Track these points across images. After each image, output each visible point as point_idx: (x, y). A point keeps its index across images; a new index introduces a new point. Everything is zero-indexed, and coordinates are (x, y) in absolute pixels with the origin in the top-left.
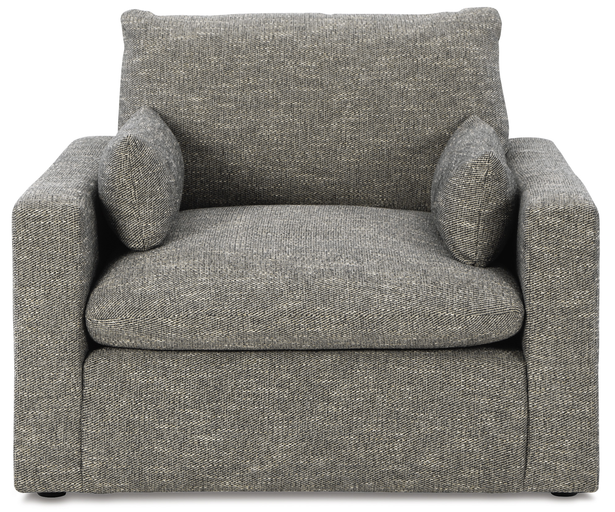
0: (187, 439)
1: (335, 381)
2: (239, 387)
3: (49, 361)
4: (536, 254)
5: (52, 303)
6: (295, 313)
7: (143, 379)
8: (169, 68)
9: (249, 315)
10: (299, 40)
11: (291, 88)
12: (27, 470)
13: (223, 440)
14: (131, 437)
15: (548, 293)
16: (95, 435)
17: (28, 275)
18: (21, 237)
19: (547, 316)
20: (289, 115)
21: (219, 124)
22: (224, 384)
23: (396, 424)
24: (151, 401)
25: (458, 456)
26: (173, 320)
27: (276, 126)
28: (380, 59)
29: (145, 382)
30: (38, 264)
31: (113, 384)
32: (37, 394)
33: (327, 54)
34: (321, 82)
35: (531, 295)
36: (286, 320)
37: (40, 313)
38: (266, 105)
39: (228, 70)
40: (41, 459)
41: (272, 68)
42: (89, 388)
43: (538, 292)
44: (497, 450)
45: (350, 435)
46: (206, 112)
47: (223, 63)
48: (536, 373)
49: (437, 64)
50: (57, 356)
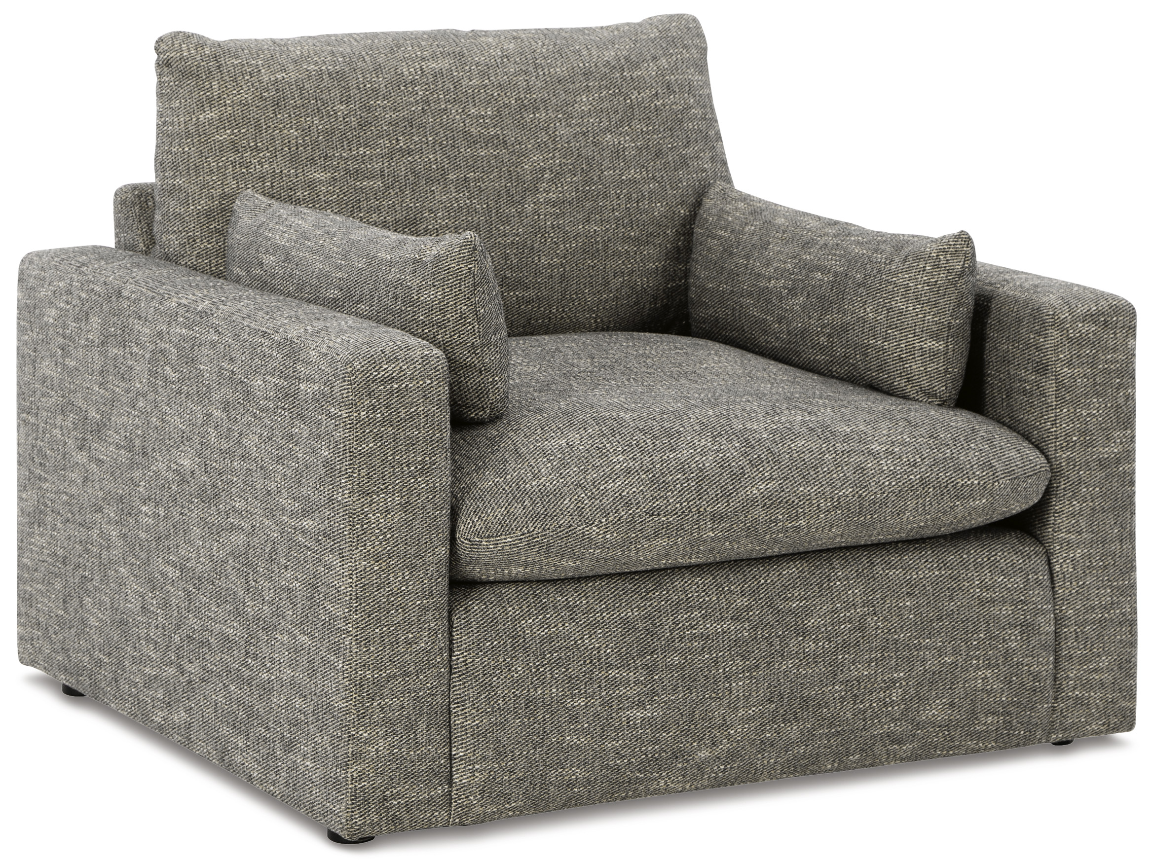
0: (612, 718)
1: (810, 601)
2: (680, 625)
3: (407, 615)
4: (1066, 381)
5: (411, 518)
6: (772, 499)
7: (542, 629)
8: (269, 127)
9: (708, 509)
10: (461, 74)
11: (462, 150)
12: (369, 799)
13: (661, 713)
14: (532, 725)
15: (1082, 439)
16: (478, 728)
17: (375, 474)
18: (365, 413)
19: (1081, 473)
20: (464, 195)
21: (361, 215)
22: (658, 624)
23: (895, 660)
24: (558, 663)
25: (972, 700)
26: (599, 528)
27: (447, 214)
28: (579, 99)
29: (546, 634)
30: (391, 455)
31: (499, 642)
32: (388, 672)
33: (505, 94)
34: (503, 139)
35: (1058, 443)
36: (759, 513)
37: (393, 536)
38: (430, 181)
39: (365, 126)
40: (393, 779)
41: (431, 120)
42: (463, 653)
43: (1068, 438)
44: (1022, 684)
45: (834, 683)
46: (338, 196)
47: (355, 115)
48: (1065, 561)
49: (658, 103)
50: (419, 604)
